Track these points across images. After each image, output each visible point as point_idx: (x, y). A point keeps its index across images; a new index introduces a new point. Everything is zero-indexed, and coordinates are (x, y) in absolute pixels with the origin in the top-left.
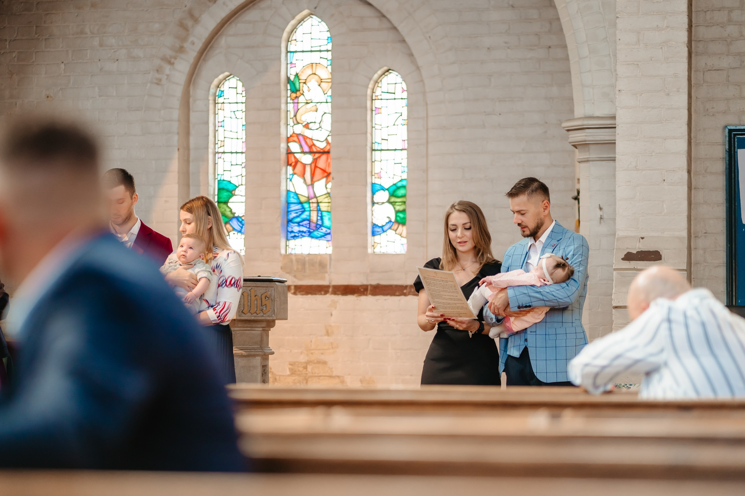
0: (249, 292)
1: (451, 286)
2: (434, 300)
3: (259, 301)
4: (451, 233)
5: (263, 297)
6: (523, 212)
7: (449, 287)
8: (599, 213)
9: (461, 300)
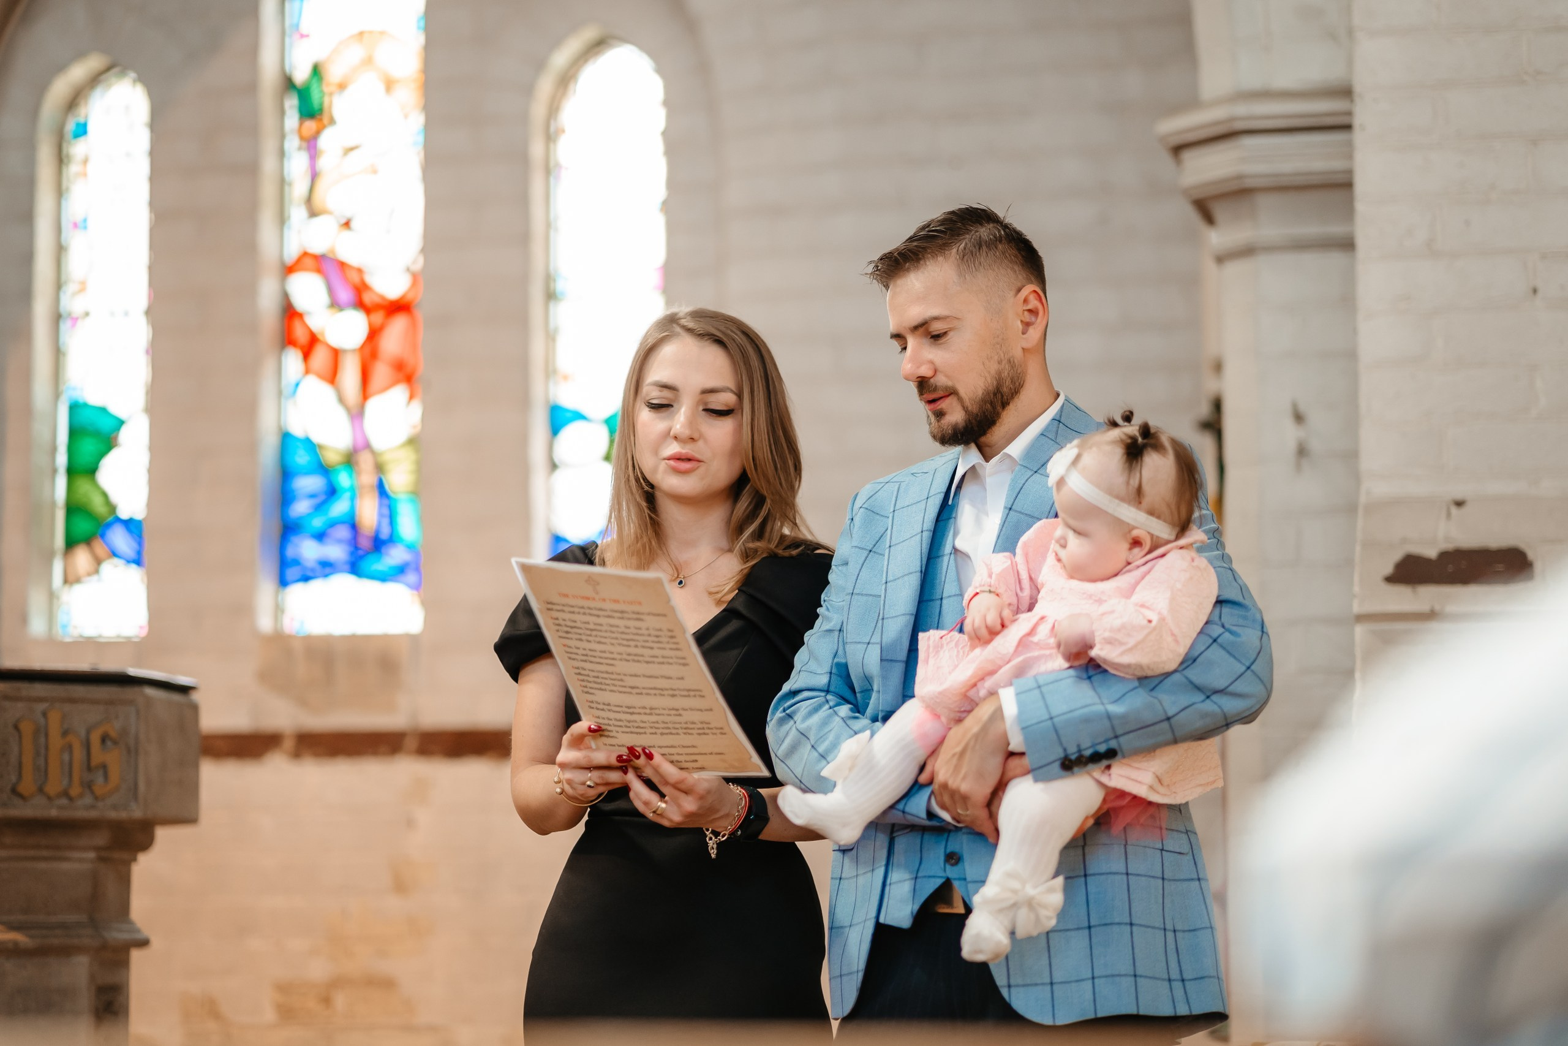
0: (42, 721)
1: (657, 636)
2: (590, 697)
3: (79, 754)
4: (645, 415)
5: (95, 738)
6: (937, 327)
7: (650, 639)
8: (1291, 434)
9: (697, 693)
